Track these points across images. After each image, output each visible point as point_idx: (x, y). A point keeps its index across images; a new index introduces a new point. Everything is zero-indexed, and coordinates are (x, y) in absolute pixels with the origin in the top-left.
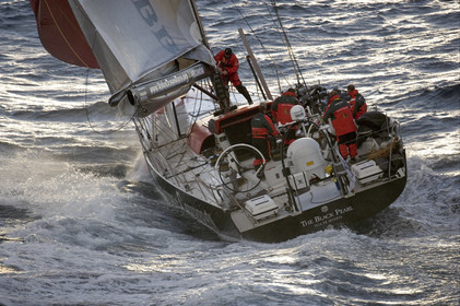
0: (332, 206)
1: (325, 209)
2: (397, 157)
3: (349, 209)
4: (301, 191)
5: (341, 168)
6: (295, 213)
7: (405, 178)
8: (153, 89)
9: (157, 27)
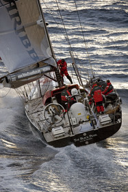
0: (88, 133)
1: (85, 134)
2: (118, 114)
3: (96, 135)
4: (75, 126)
5: (93, 117)
6: (72, 135)
7: (121, 123)
8: (20, 77)
9: (30, 49)
